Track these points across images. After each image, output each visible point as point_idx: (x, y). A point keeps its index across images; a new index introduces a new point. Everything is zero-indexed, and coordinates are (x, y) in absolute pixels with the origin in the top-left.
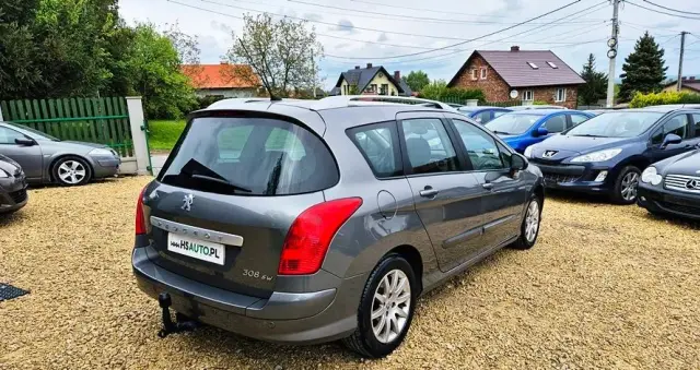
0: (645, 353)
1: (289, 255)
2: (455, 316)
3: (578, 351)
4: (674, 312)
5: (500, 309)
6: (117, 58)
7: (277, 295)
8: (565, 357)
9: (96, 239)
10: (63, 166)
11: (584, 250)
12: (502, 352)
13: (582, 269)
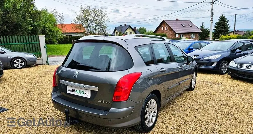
0: (243, 128)
1: (117, 94)
2: (171, 116)
3: (219, 128)
4: (249, 113)
5: (187, 113)
6: (34, 21)
7: (112, 110)
8: (215, 131)
9: (31, 89)
10: (16, 61)
11: (212, 91)
12: (192, 129)
13: (213, 98)
